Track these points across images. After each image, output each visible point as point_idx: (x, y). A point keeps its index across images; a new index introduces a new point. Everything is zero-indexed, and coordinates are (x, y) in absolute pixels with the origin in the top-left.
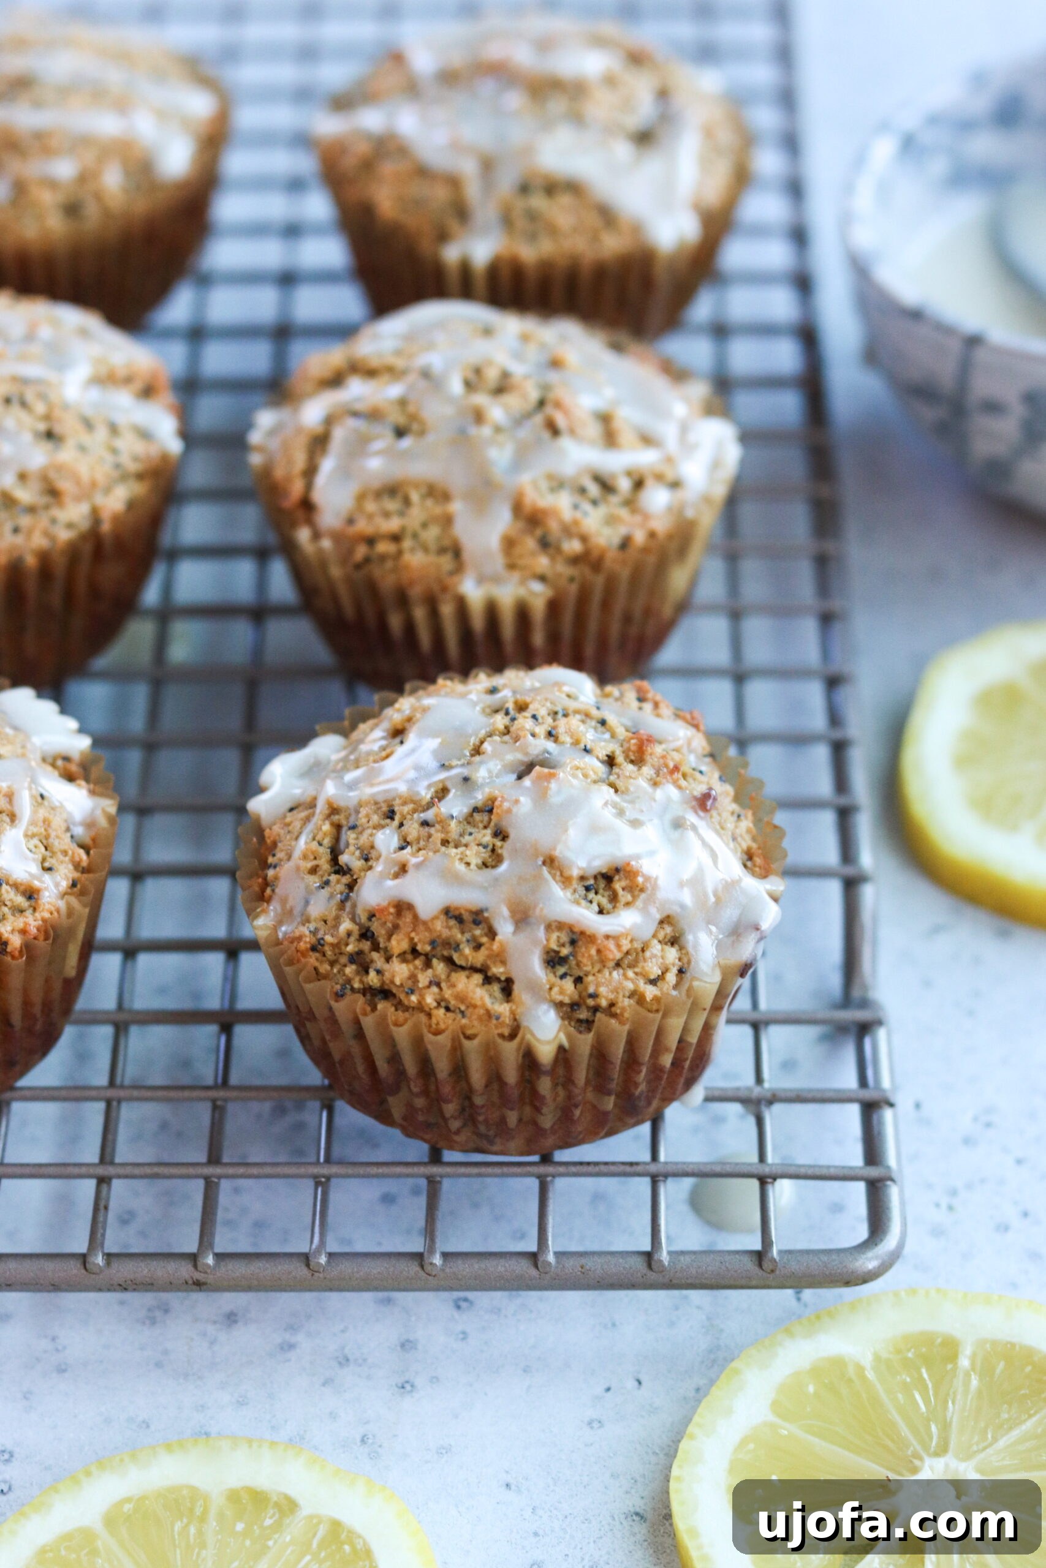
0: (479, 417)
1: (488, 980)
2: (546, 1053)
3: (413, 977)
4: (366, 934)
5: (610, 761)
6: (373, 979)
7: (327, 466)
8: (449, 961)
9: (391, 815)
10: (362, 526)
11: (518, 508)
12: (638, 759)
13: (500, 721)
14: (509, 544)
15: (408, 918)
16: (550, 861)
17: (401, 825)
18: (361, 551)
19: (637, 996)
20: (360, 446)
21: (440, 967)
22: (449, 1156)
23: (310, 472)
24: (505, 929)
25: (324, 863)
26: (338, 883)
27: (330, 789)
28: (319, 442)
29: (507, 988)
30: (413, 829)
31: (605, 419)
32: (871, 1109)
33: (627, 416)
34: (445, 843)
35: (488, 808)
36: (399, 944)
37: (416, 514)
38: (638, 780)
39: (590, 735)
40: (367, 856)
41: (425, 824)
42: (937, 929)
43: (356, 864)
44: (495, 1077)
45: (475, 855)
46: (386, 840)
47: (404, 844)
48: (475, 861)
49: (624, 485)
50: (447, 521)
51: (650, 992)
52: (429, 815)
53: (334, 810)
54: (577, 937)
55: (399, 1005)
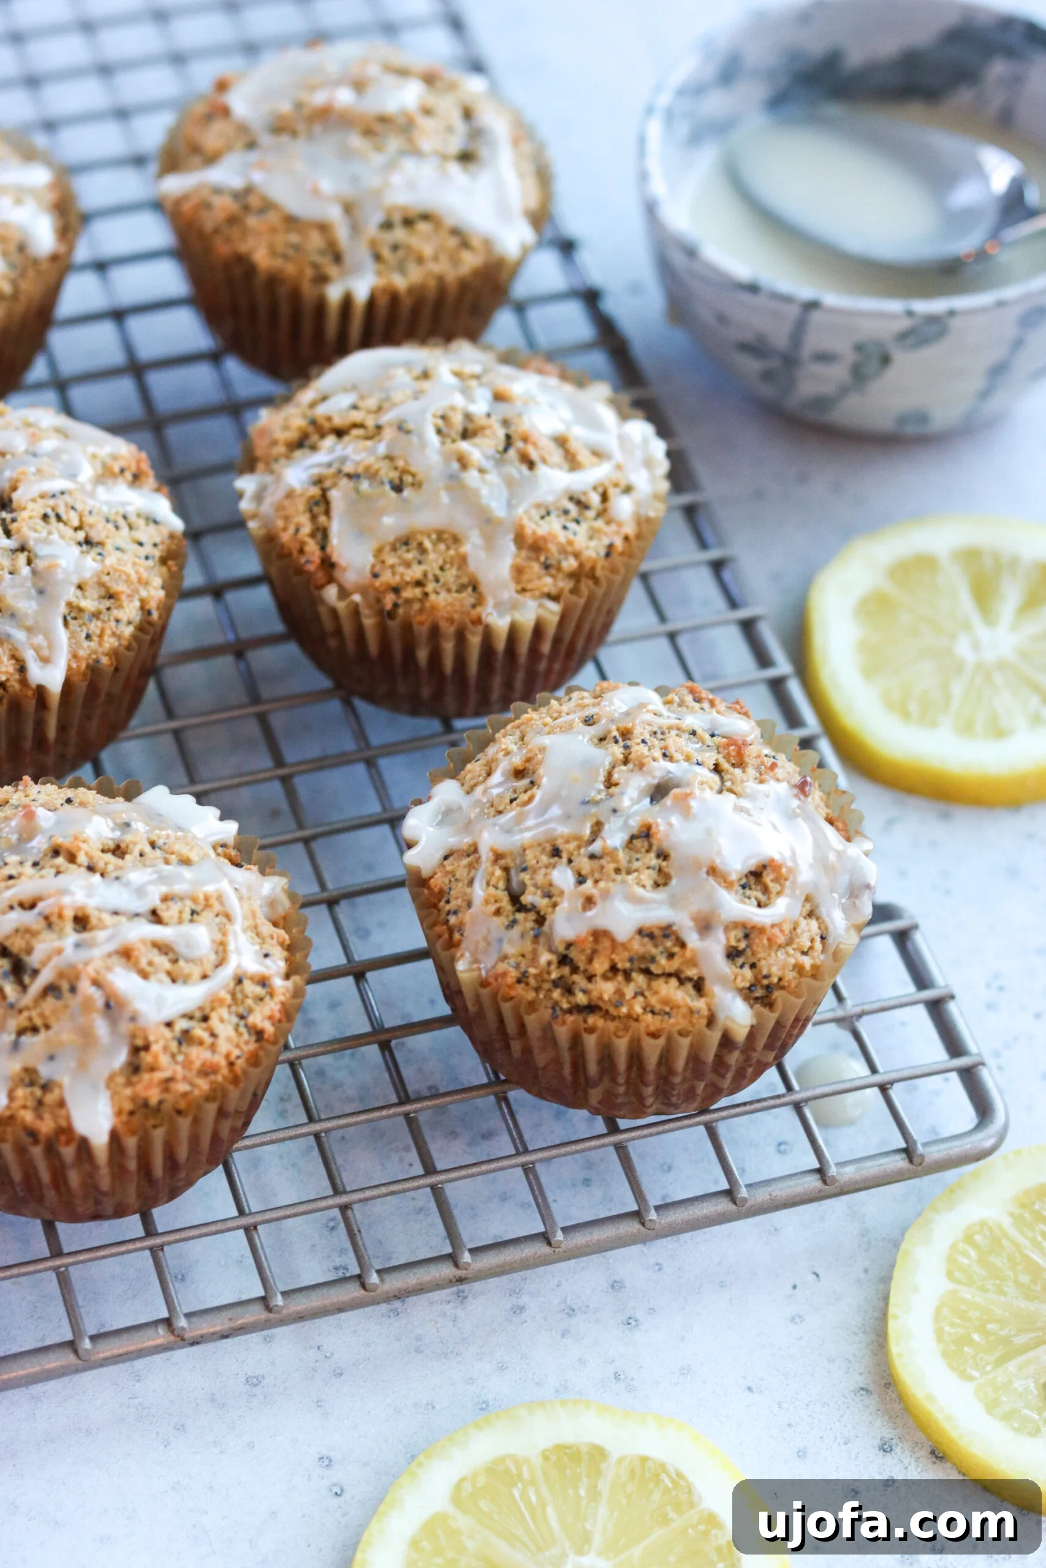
0: (463, 463)
1: (682, 982)
2: (740, 1034)
3: (619, 993)
4: (564, 960)
5: (717, 769)
6: (581, 998)
7: (336, 528)
8: (647, 972)
9: (556, 852)
10: (387, 577)
11: (520, 539)
12: (740, 764)
13: (618, 751)
14: (518, 572)
15: (606, 944)
16: (713, 871)
17: (570, 861)
18: (389, 600)
19: (799, 969)
20: (362, 505)
21: (640, 979)
22: (623, 1123)
23: (322, 535)
24: (693, 940)
25: (506, 903)
26: (526, 921)
27: (489, 838)
28: (321, 504)
29: (699, 986)
30: (586, 865)
31: (561, 442)
32: (937, 1008)
33: (579, 435)
34: (618, 871)
35: (646, 833)
36: (600, 966)
37: (434, 559)
38: (747, 779)
39: (692, 747)
40: (549, 893)
41: (592, 857)
42: (891, 822)
43: (542, 903)
44: (695, 1058)
45: (648, 877)
46: (563, 877)
47: (581, 880)
48: (649, 883)
49: (595, 499)
50: (462, 561)
51: (807, 961)
52: (596, 847)
53: (498, 857)
54: (749, 932)
55: (607, 1015)
